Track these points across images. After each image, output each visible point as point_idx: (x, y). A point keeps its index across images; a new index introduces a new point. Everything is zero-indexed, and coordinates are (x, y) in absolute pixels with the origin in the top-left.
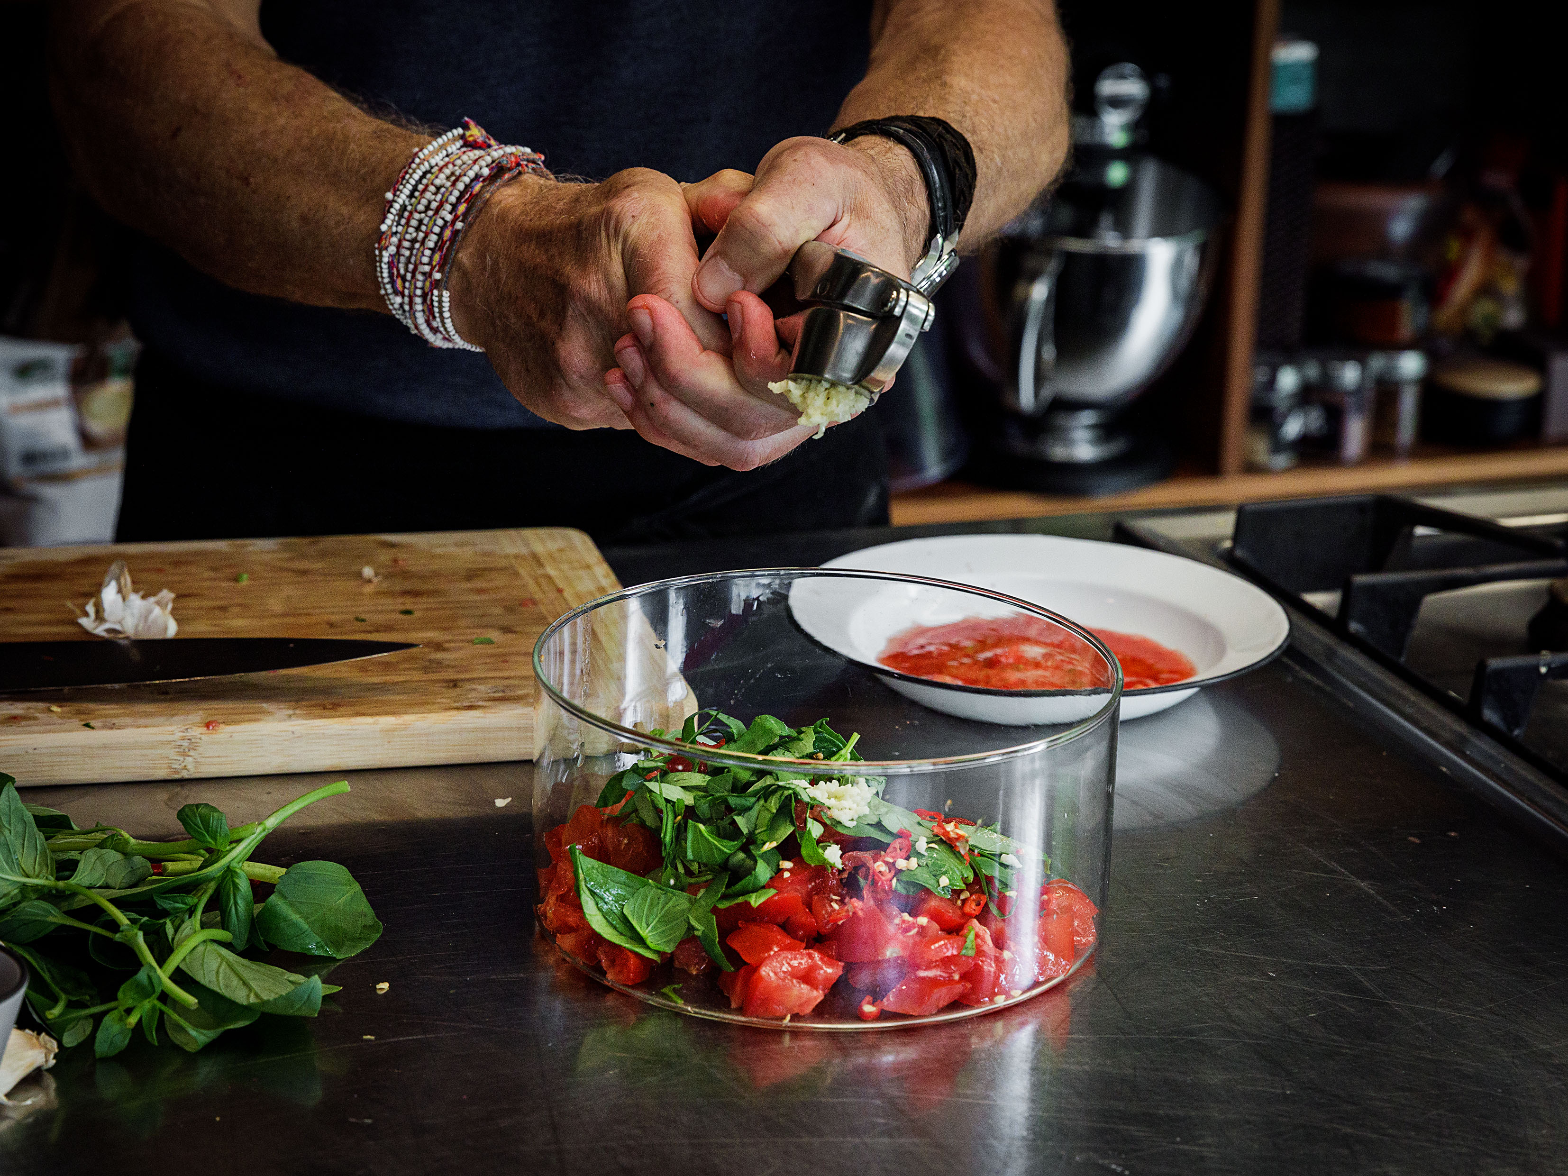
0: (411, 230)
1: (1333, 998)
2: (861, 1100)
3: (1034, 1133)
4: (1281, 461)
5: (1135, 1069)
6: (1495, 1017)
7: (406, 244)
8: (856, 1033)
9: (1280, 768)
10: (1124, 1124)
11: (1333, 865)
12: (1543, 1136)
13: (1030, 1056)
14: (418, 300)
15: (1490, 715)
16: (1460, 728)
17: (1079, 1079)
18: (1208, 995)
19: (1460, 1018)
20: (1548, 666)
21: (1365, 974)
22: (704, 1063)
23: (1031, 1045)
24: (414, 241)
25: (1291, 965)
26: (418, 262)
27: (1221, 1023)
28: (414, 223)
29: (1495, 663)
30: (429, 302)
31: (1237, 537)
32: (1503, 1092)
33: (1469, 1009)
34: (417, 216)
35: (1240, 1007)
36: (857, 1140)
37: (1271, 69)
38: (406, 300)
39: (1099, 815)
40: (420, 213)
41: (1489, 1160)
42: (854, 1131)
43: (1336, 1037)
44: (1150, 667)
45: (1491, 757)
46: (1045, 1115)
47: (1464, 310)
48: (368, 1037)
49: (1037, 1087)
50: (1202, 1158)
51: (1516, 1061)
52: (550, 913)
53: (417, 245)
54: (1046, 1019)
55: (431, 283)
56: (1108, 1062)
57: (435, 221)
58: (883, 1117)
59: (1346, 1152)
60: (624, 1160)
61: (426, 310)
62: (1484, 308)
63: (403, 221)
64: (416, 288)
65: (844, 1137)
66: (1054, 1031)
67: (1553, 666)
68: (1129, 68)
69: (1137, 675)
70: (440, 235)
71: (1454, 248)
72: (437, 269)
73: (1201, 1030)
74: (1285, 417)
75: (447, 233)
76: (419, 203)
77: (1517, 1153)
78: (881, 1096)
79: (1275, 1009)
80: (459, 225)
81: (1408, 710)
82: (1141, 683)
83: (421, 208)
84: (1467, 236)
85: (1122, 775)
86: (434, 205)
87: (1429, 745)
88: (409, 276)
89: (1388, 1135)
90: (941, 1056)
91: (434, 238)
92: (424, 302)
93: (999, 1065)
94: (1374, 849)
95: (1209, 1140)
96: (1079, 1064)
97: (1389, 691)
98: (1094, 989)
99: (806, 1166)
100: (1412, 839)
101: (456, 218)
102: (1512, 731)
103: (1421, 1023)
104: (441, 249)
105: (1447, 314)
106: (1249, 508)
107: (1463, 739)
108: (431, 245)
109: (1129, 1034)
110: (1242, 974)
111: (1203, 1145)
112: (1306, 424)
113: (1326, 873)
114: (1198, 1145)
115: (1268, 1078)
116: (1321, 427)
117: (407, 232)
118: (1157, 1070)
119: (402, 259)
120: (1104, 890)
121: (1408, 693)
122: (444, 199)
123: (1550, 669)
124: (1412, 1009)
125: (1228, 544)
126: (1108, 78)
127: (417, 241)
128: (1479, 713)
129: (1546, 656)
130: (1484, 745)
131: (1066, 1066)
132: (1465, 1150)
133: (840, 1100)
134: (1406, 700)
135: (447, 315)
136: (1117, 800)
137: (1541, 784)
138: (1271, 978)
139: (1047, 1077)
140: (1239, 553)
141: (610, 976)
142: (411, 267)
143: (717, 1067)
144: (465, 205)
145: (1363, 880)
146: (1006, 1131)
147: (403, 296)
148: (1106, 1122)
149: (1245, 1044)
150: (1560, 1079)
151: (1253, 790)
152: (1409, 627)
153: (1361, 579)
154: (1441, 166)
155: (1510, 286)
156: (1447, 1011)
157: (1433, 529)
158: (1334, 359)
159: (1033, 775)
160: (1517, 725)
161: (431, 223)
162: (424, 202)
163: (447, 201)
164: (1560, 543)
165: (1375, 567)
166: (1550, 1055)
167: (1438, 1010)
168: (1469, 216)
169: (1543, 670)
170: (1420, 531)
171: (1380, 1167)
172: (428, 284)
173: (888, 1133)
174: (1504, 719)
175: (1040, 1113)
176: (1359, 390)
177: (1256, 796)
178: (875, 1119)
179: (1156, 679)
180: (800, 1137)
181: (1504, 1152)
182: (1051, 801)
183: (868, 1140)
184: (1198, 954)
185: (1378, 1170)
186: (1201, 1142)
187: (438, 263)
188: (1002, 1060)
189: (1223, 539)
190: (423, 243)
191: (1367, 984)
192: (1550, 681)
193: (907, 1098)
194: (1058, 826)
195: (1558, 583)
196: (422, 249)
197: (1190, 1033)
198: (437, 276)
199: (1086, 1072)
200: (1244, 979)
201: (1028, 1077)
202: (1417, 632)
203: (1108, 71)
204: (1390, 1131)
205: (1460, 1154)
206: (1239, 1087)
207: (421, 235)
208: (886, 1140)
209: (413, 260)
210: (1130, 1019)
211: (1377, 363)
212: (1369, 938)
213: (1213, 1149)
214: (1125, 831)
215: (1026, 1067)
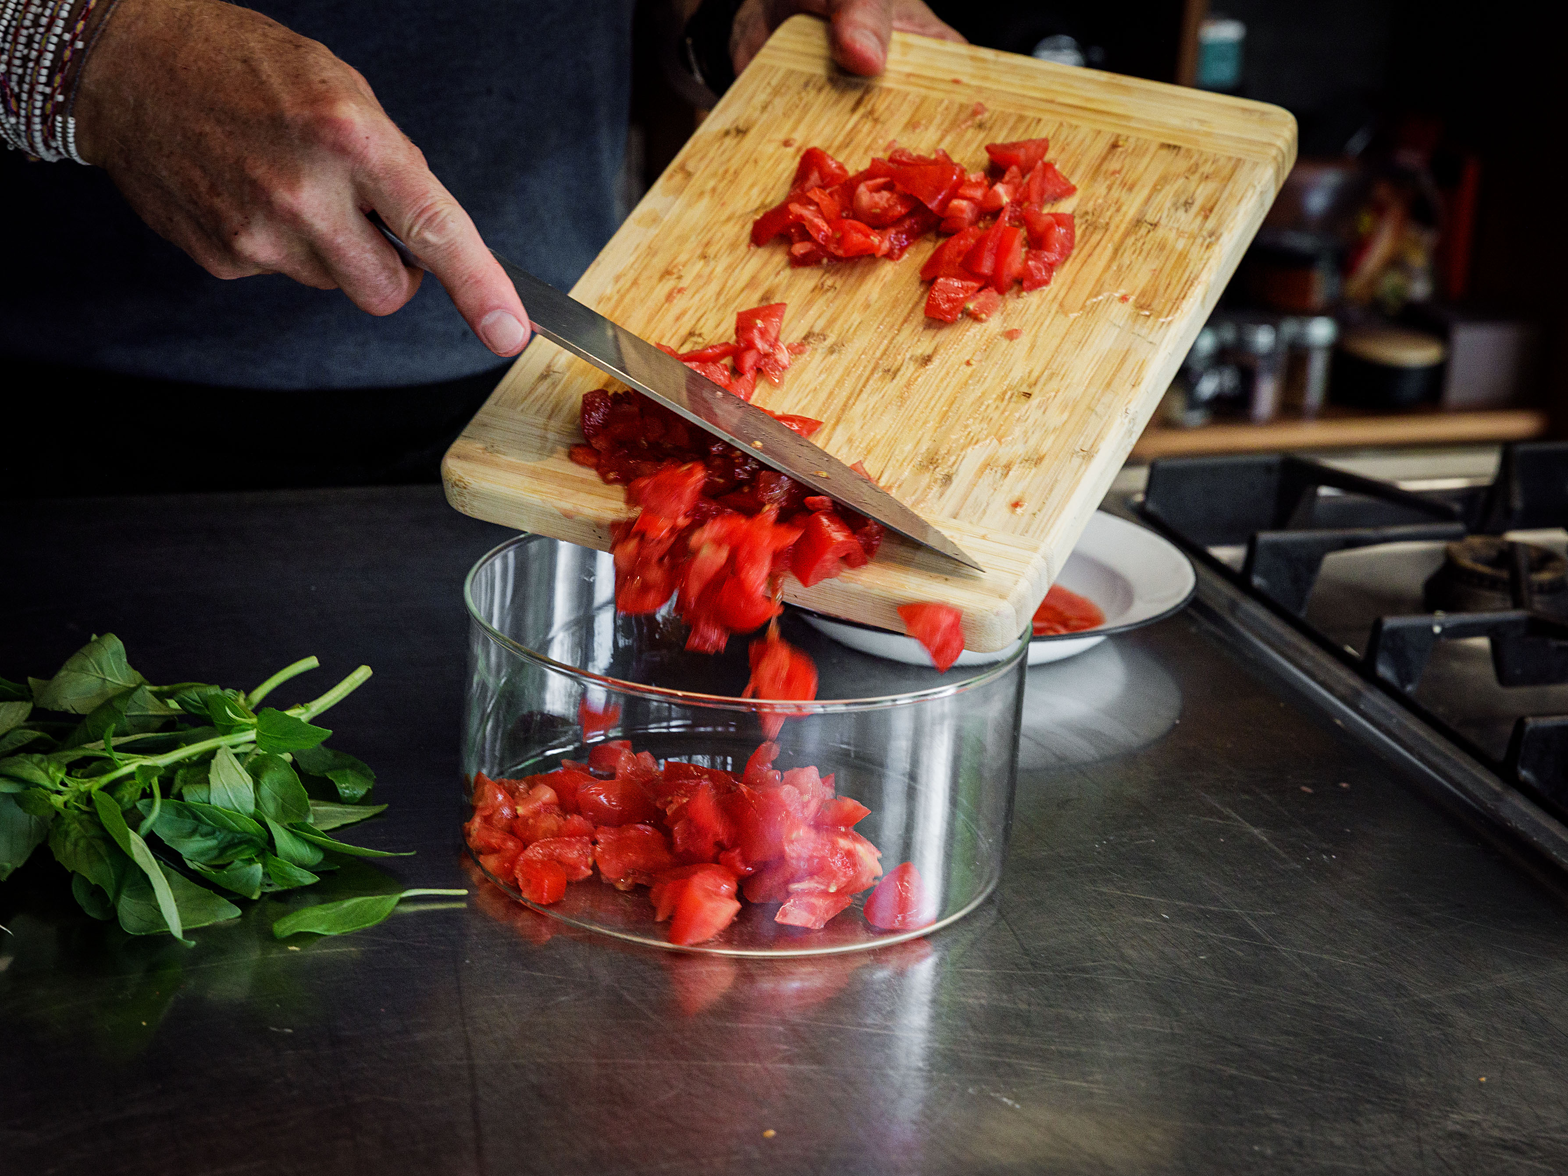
0: (20, 47)
1: (1222, 941)
2: (764, 1026)
3: (931, 1065)
4: (1196, 417)
5: (1029, 1005)
6: (1379, 965)
7: (17, 62)
8: (761, 960)
9: (1181, 716)
10: (1017, 1058)
11: (1228, 811)
12: (1421, 1084)
13: (930, 989)
14: (37, 120)
15: (1384, 671)
16: (1355, 682)
17: (975, 1013)
18: (1102, 934)
19: (1344, 965)
20: (1441, 625)
21: (1255, 919)
22: (616, 985)
23: (931, 978)
24: (25, 59)
25: (1184, 908)
26: (34, 82)
27: (1114, 963)
28: (22, 40)
29: (1391, 622)
30: (49, 124)
31: (1149, 491)
32: (1384, 1040)
33: (1353, 957)
34: (24, 32)
35: (1133, 947)
36: (758, 1066)
37: (1200, 48)
38: (23, 120)
39: (1005, 756)
40: (27, 28)
41: (1368, 1106)
42: (756, 1056)
43: (1224, 980)
44: (1060, 614)
45: (1384, 711)
46: (942, 1046)
47: (1372, 282)
48: (294, 948)
49: (935, 1018)
50: (1091, 1095)
51: (1398, 1010)
52: (474, 833)
53: (31, 64)
54: (946, 953)
55: (53, 106)
56: (1005, 997)
57: (48, 38)
58: (786, 1043)
59: (1230, 1093)
60: (533, 1078)
61: (46, 131)
62: (1392, 281)
63: (10, 38)
64: (34, 108)
65: (746, 1062)
66: (953, 964)
67: (1447, 625)
68: (1065, 40)
69: (1047, 620)
70: (58, 53)
71: (1366, 221)
72: (58, 91)
73: (1095, 969)
74: (1200, 376)
75: (67, 54)
76: (24, 18)
77: (1396, 1100)
78: (784, 1022)
79: (1167, 950)
80: (80, 45)
81: (1307, 664)
82: (1051, 629)
83: (27, 23)
84: (1380, 210)
85: (1028, 718)
86: (44, 21)
87: (1325, 698)
88: (24, 96)
89: (1272, 1078)
90: (843, 986)
91: (50, 56)
92: (43, 123)
93: (899, 996)
94: (1266, 796)
95: (1098, 1077)
96: (976, 997)
97: (1288, 644)
98: (993, 925)
99: (708, 1089)
100: (1305, 789)
101: (75, 38)
102: (1404, 687)
103: (1307, 969)
104: (62, 70)
105: (1357, 285)
106: (1163, 464)
107: (1358, 694)
108: (47, 63)
109: (1024, 969)
110: (1135, 915)
111: (1092, 1082)
112: (1221, 385)
113: (1220, 818)
114: (1087, 1082)
115: (1158, 1017)
116: (1236, 388)
117: (16, 50)
118: (1051, 1006)
119: (14, 78)
120: (1007, 830)
121: (1306, 646)
122: (55, 14)
123: (1444, 630)
124: (1299, 955)
125: (1139, 498)
126: (1045, 49)
127: (31, 60)
128: (1373, 669)
129: (1440, 615)
130: (1376, 700)
131: (963, 999)
132: (1344, 1095)
133: (744, 1025)
134: (1303, 653)
135: (71, 139)
136: (1023, 741)
137: (1431, 740)
138: (1165, 920)
139: (945, 1010)
140: (1151, 507)
141: (525, 895)
142: (26, 87)
143: (628, 990)
144: (82, 22)
145: (1256, 826)
146: (903, 1061)
147: (18, 115)
148: (999, 1056)
149: (1137, 983)
150: (1438, 1028)
151: (1154, 736)
152: (1310, 583)
153: (1266, 537)
154: (1357, 144)
155: (1418, 260)
156: (1333, 958)
157: (1336, 489)
158: (1250, 323)
159: (943, 717)
160: (1410, 681)
161: (44, 42)
162: (30, 16)
163: (58, 16)
164: (1457, 507)
165: (1279, 524)
166: (1430, 1005)
167: (1325, 956)
168: (1382, 192)
169: (1437, 629)
170: (1325, 491)
171: (1263, 1109)
172: (49, 106)
173: (789, 1060)
174: (1398, 674)
175: (937, 1045)
176: (1270, 355)
177: (1156, 741)
178: (777, 1046)
179: (1065, 625)
180: (704, 1061)
181: (1383, 1098)
182: (959, 739)
183: (770, 1066)
184: (1094, 894)
185: (1260, 1112)
186: (1091, 1078)
187: (60, 86)
188: (901, 990)
189: (1134, 493)
190: (37, 61)
191: (1257, 929)
192: (1443, 640)
193: (808, 1026)
194: (966, 764)
195: (1455, 546)
196: (37, 68)
197: (1084, 970)
198: (60, 98)
199: (982, 1006)
200: (1139, 920)
201: (926, 1009)
202: (1318, 588)
203: (1046, 42)
204: (1273, 1074)
205: (1340, 1099)
206: (1129, 1026)
207: (34, 54)
208: (786, 1066)
209: (28, 79)
210: (1028, 955)
211: (1290, 328)
212: (1259, 883)
213: (1102, 1086)
214: (1028, 771)
215: (926, 998)
